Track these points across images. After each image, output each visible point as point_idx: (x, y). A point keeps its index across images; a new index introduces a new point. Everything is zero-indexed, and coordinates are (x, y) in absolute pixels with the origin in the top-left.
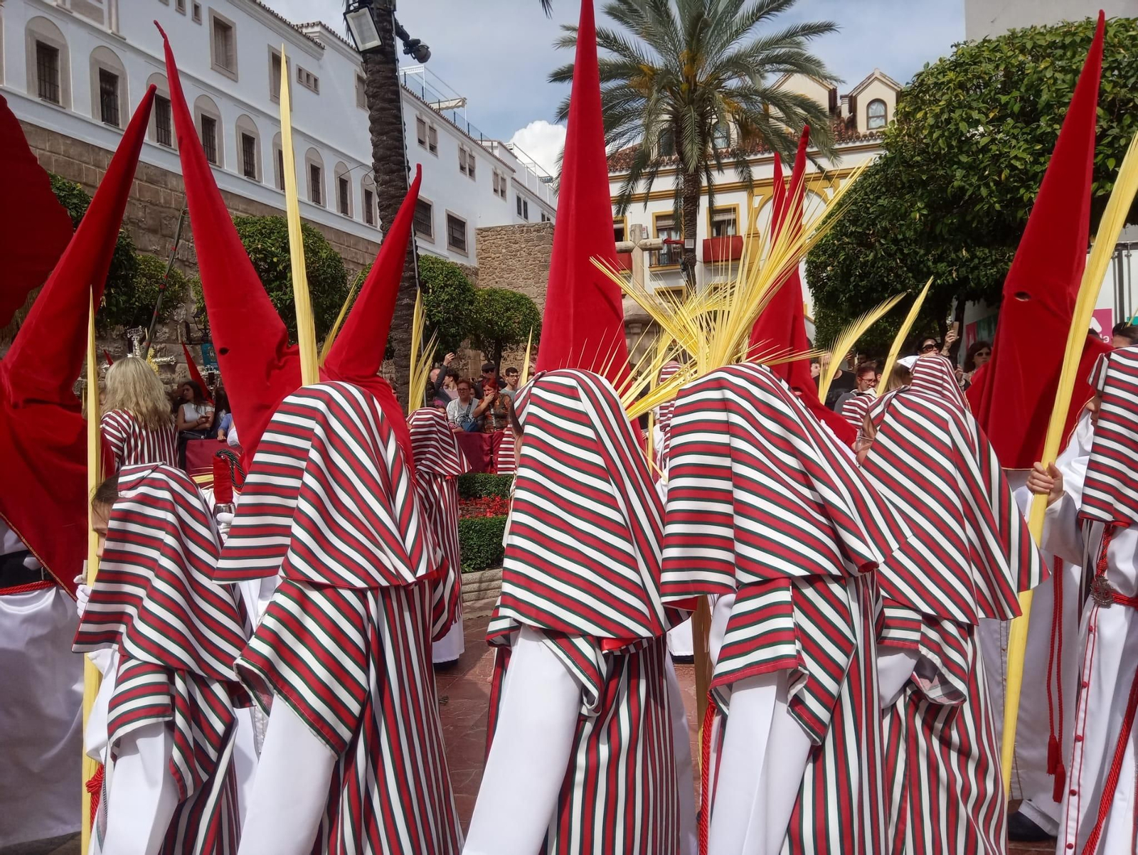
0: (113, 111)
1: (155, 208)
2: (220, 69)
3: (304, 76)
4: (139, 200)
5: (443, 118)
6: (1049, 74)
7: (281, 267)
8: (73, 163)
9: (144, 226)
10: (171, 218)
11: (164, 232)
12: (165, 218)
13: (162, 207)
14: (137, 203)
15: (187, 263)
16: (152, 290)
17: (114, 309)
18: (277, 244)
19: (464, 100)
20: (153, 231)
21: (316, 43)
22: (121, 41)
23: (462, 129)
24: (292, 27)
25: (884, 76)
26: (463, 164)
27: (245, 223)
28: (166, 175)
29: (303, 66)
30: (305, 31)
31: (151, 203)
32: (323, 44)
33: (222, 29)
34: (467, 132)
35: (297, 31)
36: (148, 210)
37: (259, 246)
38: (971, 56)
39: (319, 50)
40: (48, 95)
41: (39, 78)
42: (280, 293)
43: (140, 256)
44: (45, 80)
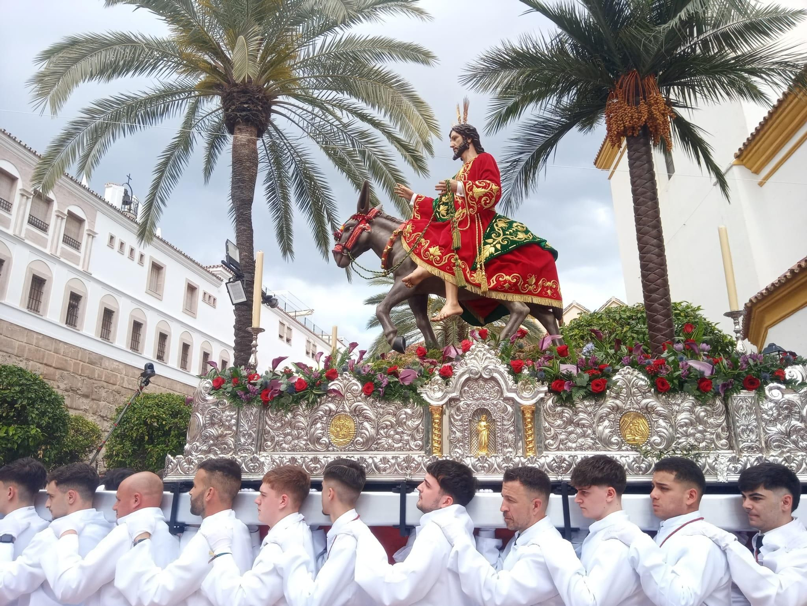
0: (74, 317)
1: (91, 380)
2: (151, 293)
3: (207, 297)
4: (80, 375)
5: (297, 322)
6: (629, 334)
7: (167, 428)
8: (40, 351)
9: (80, 393)
10: (100, 388)
11: (93, 397)
12: (96, 388)
13: (96, 380)
14: (78, 377)
15: (106, 418)
16: (77, 440)
17: (47, 459)
18: (167, 413)
19: (312, 311)
20: (86, 396)
21: (217, 278)
22: (88, 275)
23: (309, 328)
24: (203, 268)
25: (579, 305)
26: (308, 350)
27: (148, 398)
28: (102, 359)
29: (207, 291)
30: (211, 270)
31: (89, 378)
32: (222, 278)
33: (157, 268)
34: (312, 331)
35: (206, 270)
36: (85, 382)
37: (155, 414)
38: (587, 321)
39: (219, 281)
40: (33, 308)
41: (30, 298)
42: (164, 446)
43: (72, 413)
44: (33, 299)
